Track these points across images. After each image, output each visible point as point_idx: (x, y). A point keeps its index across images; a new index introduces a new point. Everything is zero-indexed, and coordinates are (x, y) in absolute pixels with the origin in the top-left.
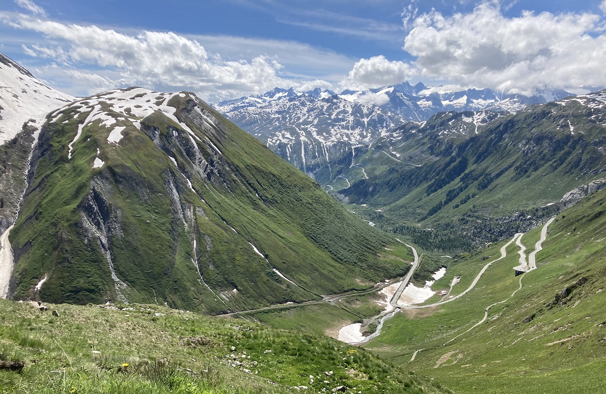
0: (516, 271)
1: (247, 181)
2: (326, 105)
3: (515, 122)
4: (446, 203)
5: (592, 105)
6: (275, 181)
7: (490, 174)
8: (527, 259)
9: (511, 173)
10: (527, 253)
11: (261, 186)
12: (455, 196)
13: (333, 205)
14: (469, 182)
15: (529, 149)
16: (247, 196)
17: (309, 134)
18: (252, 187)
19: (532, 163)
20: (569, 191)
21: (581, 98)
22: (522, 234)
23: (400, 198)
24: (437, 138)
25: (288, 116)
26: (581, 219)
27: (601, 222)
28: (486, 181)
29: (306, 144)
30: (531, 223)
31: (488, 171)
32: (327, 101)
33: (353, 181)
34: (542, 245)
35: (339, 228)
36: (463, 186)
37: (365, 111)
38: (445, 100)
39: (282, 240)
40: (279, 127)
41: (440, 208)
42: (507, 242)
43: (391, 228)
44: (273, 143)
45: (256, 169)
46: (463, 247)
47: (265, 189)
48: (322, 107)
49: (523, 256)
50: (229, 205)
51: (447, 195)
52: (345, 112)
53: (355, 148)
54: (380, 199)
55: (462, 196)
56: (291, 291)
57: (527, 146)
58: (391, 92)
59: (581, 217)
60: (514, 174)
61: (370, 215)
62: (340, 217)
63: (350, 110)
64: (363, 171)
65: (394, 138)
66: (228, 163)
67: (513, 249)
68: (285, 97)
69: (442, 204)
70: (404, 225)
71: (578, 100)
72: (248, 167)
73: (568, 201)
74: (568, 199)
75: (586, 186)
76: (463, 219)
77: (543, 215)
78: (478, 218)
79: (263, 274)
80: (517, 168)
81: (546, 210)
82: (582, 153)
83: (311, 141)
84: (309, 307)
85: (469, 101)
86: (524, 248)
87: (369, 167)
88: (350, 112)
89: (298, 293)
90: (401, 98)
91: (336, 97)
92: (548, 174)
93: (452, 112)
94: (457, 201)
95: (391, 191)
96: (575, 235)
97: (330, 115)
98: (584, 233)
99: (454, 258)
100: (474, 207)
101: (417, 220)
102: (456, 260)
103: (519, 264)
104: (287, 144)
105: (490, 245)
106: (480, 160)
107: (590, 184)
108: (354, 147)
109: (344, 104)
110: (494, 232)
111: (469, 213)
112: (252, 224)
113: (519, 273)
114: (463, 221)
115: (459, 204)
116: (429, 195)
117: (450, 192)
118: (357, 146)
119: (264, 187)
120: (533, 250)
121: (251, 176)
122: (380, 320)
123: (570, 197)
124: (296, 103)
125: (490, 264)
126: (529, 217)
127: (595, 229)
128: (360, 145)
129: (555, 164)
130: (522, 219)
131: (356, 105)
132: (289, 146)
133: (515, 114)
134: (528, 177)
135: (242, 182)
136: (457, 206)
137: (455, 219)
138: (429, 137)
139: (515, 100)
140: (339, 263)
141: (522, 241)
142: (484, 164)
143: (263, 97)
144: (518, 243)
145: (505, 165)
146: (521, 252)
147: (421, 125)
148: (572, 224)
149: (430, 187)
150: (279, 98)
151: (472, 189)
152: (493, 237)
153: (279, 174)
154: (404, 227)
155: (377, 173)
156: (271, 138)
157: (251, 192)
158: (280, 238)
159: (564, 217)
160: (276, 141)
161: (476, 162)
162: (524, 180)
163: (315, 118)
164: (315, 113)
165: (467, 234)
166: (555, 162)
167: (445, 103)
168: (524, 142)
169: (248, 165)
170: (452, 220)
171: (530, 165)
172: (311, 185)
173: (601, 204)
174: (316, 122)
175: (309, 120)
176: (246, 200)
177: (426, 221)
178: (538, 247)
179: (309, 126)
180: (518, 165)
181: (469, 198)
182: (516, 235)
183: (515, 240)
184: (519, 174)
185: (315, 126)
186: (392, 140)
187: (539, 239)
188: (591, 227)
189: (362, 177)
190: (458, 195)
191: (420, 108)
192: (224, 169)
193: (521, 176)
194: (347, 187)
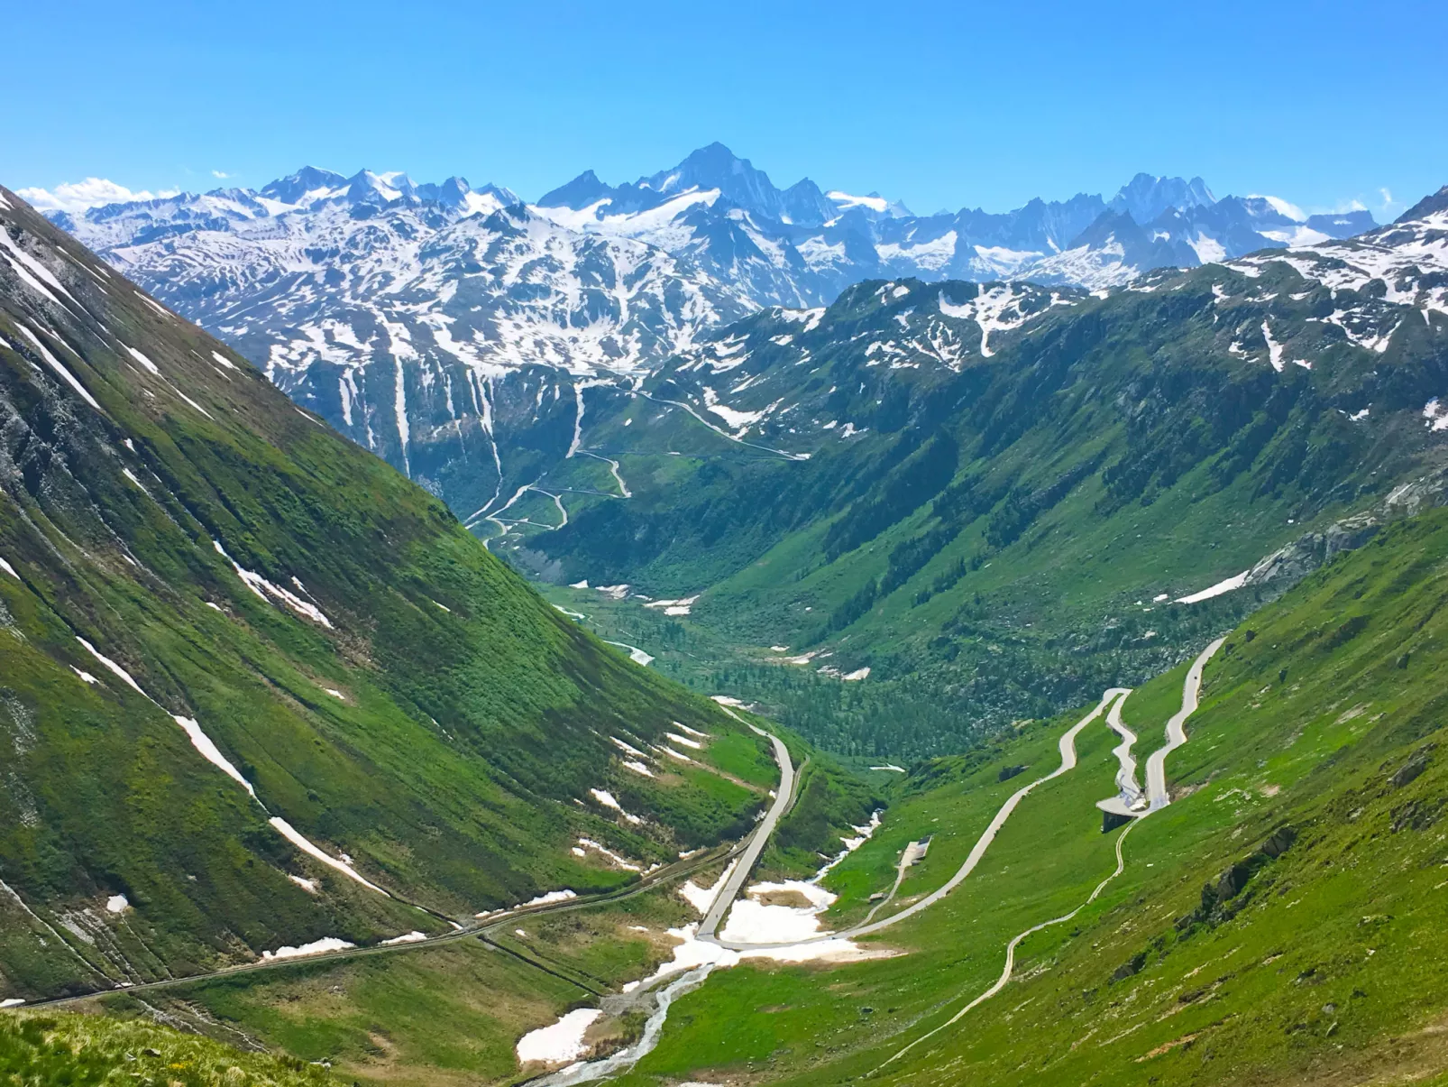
0: (1107, 814)
1: (182, 498)
2: (485, 240)
3: (1106, 322)
4: (890, 586)
5: (1332, 280)
6: (286, 496)
7: (1028, 493)
8: (1140, 776)
9: (1091, 490)
10: (1141, 753)
11: (236, 514)
12: (919, 563)
13: (501, 588)
14: (963, 516)
15: (1148, 411)
16: (182, 553)
17: (422, 336)
18: (200, 518)
19: (1160, 455)
20: (1269, 551)
21: (1301, 256)
22: (1127, 692)
23: (737, 566)
24: (860, 367)
25: (346, 268)
26: (1302, 642)
27: (1357, 654)
28: (1016, 515)
29: (412, 371)
30: (1156, 658)
31: (1020, 483)
32: (492, 223)
33: (580, 504)
34: (1187, 726)
35: (520, 670)
36: (943, 528)
37: (622, 267)
38: (885, 242)
39: (311, 713)
40: (315, 307)
41: (868, 605)
42: (1080, 717)
43: (708, 672)
44: (290, 361)
45: (218, 453)
46: (942, 735)
47: (248, 527)
48: (473, 242)
49: (1128, 765)
50: (109, 583)
51: (893, 559)
52: (551, 265)
53: (585, 391)
54: (671, 568)
55: (942, 563)
56: (339, 903)
57: (1143, 404)
58: (710, 204)
59: (1302, 635)
60: (1104, 493)
61: (636, 625)
62: (528, 629)
63: (569, 259)
64: (614, 471)
65: (719, 359)
66: (108, 427)
67: (1097, 744)
68: (338, 201)
69: (874, 591)
70: (750, 659)
71: (1293, 262)
72: (186, 447)
73: (1267, 584)
74: (1267, 578)
75: (1319, 537)
76: (942, 642)
77: (1193, 631)
78: (989, 637)
79: (232, 842)
80: (1112, 474)
81: (1202, 614)
82: (1306, 431)
83: (429, 360)
84: (405, 959)
85: (963, 251)
86: (1130, 738)
87: (633, 456)
88: (570, 267)
89: (363, 908)
90: (743, 227)
91: (519, 211)
92: (1207, 494)
93: (906, 282)
94: (924, 579)
95: (709, 541)
96: (1283, 695)
97: (499, 272)
98: (1311, 686)
99: (911, 773)
100: (978, 601)
101: (794, 645)
102: (917, 779)
103: (1116, 791)
104: (342, 369)
105: (1027, 726)
106: (998, 445)
107: (1330, 531)
108: (583, 385)
109: (548, 237)
110: (1042, 685)
111: (963, 621)
112: (195, 654)
113: (1115, 822)
114: (944, 648)
115: (931, 589)
116: (832, 558)
117: (902, 548)
118: (592, 383)
119: (245, 518)
120: (1161, 741)
121: (199, 479)
122: (659, 995)
123: (1273, 572)
124: (376, 223)
125: (1024, 791)
126: (1149, 634)
127: (1341, 677)
128: (600, 382)
129: (1226, 465)
130: (1127, 642)
131: (588, 244)
132: (348, 374)
133: (1103, 295)
134: (1147, 502)
135: (164, 500)
136: (924, 598)
137: (919, 640)
138: (831, 363)
139: (1107, 251)
140: (517, 794)
141: (1125, 717)
142: (1009, 459)
143: (259, 200)
144: (1114, 720)
145: (1074, 461)
146: (1121, 752)
147: (807, 322)
148: (1275, 658)
149: (836, 530)
150: (318, 206)
151: (972, 540)
152: (1040, 701)
153: (303, 473)
154: (752, 665)
155: (662, 477)
156: (284, 344)
157: (194, 536)
158: (302, 708)
159: (1251, 635)
160: (303, 355)
161: (983, 451)
162: (1135, 513)
163: (446, 280)
164: (446, 263)
165: (955, 691)
166: (1227, 457)
167: (885, 251)
168: (1132, 388)
169: (186, 439)
170: (908, 646)
171: (1152, 465)
172: (424, 514)
173: (1359, 595)
174: (448, 293)
175: (423, 286)
176: (174, 566)
177: (822, 646)
178: (1176, 733)
179: (423, 307)
180: (1116, 463)
181: (961, 572)
182: (1109, 695)
183: (1106, 712)
184: (1119, 493)
185: (448, 309)
186: (710, 367)
187: (1179, 707)
188: (1329, 672)
189: (611, 490)
190: (927, 559)
191: (804, 264)
192: (95, 450)
193: (1126, 502)
194: (556, 526)
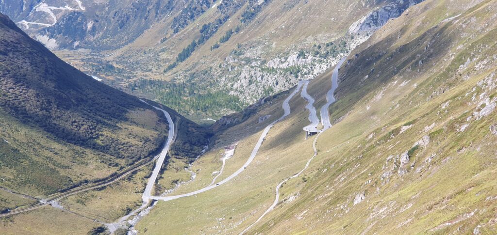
0: (307, 132)
4: (202, 41)
8: (318, 115)
10: (317, 106)
12: (213, 32)
14: (230, 12)
20: (355, 20)
23: (134, 37)
26: (379, 57)
28: (253, 10)
33: (60, 15)
34: (335, 94)
36: (222, 17)
41: (193, 50)
42: (289, 94)
43: (127, 84)
49: (313, 111)
51: (202, 31)
54: (105, 40)
55: (222, 31)
61: (92, 66)
67: (298, 104)
69: (195, 44)
70: (144, 78)
73: (356, 34)
75: (375, 13)
77: (328, 54)
81: (331, 47)
86: (312, 101)
94: (215, 39)
96: (374, 79)
98: (385, 75)
100: (239, 46)
101: (162, 71)
103: (309, 123)
107: (380, 11)
113: (310, 135)
115: (219, 43)
116: (176, 31)
117: (205, 27)
120: (324, 102)
123: (358, 28)
125: (271, 125)
126: (310, 57)
136: (217, 46)
141: (309, 92)
144: (304, 94)
146: (309, 106)
148: (368, 64)
149: (177, 20)
151: (235, 22)
154: (146, 80)
159: (357, 56)
165: (232, 86)
170: (211, 68)
177: (174, 70)
178: (330, 98)
181: (231, 34)
183: (300, 90)
187: (330, 87)
189: (75, 7)
190: (217, 31)
194: (51, 24)
